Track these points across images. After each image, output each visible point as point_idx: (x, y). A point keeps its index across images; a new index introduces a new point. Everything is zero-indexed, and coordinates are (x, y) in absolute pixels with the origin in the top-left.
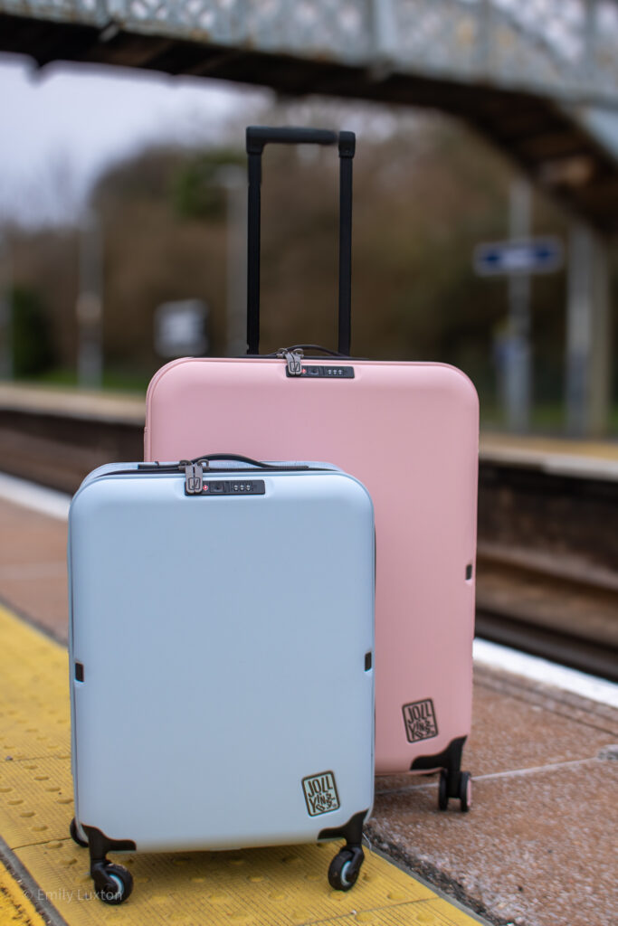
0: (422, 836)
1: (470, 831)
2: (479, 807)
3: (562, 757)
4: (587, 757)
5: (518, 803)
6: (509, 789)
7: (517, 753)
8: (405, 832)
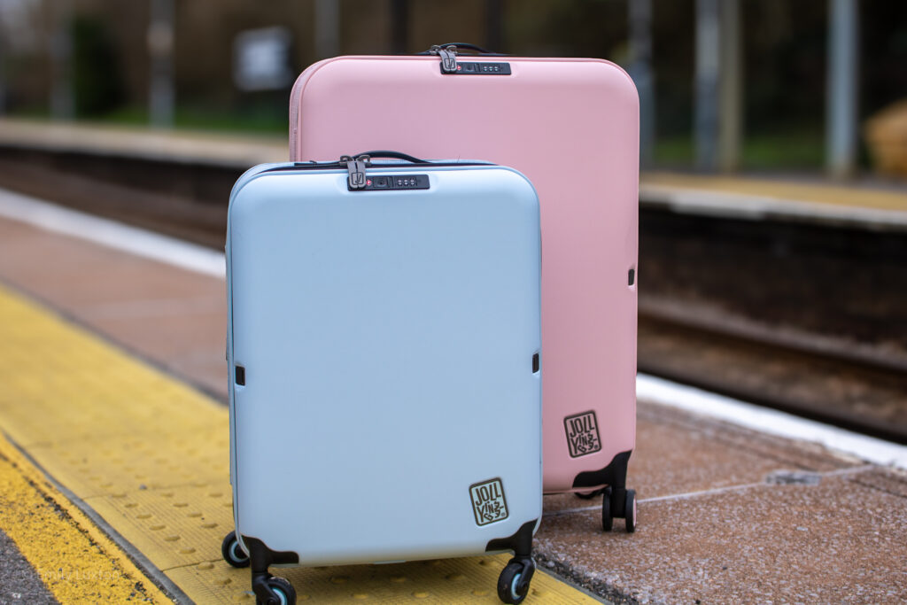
0: (589, 555)
1: (639, 550)
2: (645, 528)
3: (727, 482)
4: (752, 481)
5: (685, 524)
6: (673, 511)
7: (677, 477)
8: (570, 551)
